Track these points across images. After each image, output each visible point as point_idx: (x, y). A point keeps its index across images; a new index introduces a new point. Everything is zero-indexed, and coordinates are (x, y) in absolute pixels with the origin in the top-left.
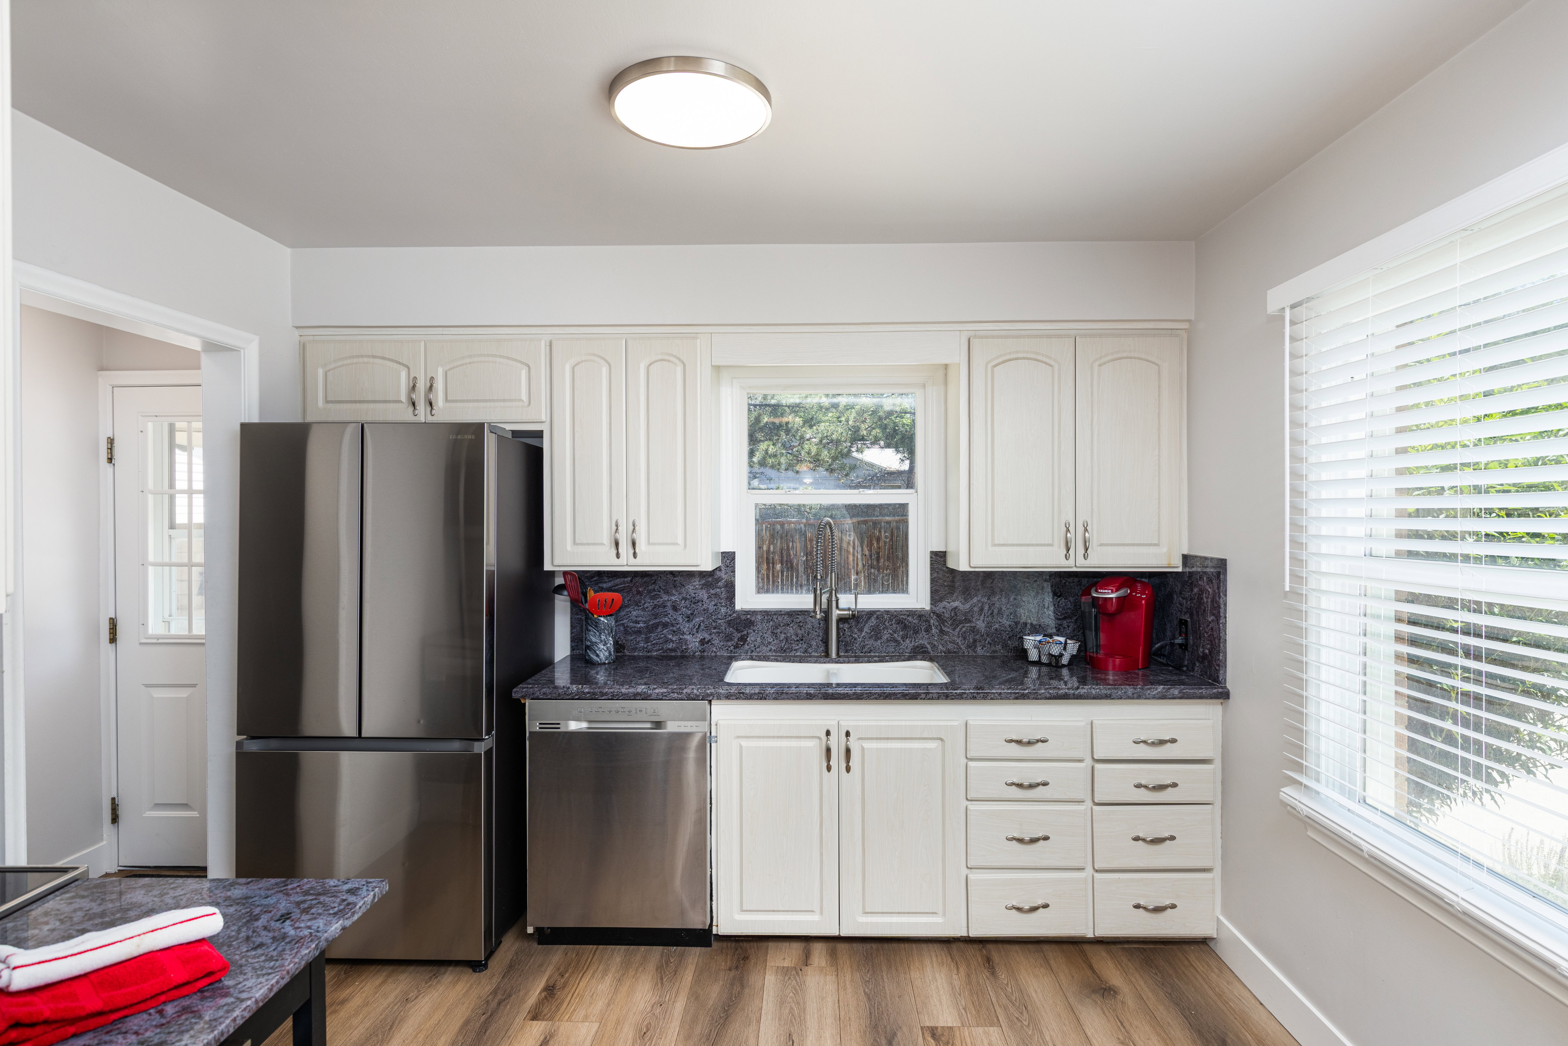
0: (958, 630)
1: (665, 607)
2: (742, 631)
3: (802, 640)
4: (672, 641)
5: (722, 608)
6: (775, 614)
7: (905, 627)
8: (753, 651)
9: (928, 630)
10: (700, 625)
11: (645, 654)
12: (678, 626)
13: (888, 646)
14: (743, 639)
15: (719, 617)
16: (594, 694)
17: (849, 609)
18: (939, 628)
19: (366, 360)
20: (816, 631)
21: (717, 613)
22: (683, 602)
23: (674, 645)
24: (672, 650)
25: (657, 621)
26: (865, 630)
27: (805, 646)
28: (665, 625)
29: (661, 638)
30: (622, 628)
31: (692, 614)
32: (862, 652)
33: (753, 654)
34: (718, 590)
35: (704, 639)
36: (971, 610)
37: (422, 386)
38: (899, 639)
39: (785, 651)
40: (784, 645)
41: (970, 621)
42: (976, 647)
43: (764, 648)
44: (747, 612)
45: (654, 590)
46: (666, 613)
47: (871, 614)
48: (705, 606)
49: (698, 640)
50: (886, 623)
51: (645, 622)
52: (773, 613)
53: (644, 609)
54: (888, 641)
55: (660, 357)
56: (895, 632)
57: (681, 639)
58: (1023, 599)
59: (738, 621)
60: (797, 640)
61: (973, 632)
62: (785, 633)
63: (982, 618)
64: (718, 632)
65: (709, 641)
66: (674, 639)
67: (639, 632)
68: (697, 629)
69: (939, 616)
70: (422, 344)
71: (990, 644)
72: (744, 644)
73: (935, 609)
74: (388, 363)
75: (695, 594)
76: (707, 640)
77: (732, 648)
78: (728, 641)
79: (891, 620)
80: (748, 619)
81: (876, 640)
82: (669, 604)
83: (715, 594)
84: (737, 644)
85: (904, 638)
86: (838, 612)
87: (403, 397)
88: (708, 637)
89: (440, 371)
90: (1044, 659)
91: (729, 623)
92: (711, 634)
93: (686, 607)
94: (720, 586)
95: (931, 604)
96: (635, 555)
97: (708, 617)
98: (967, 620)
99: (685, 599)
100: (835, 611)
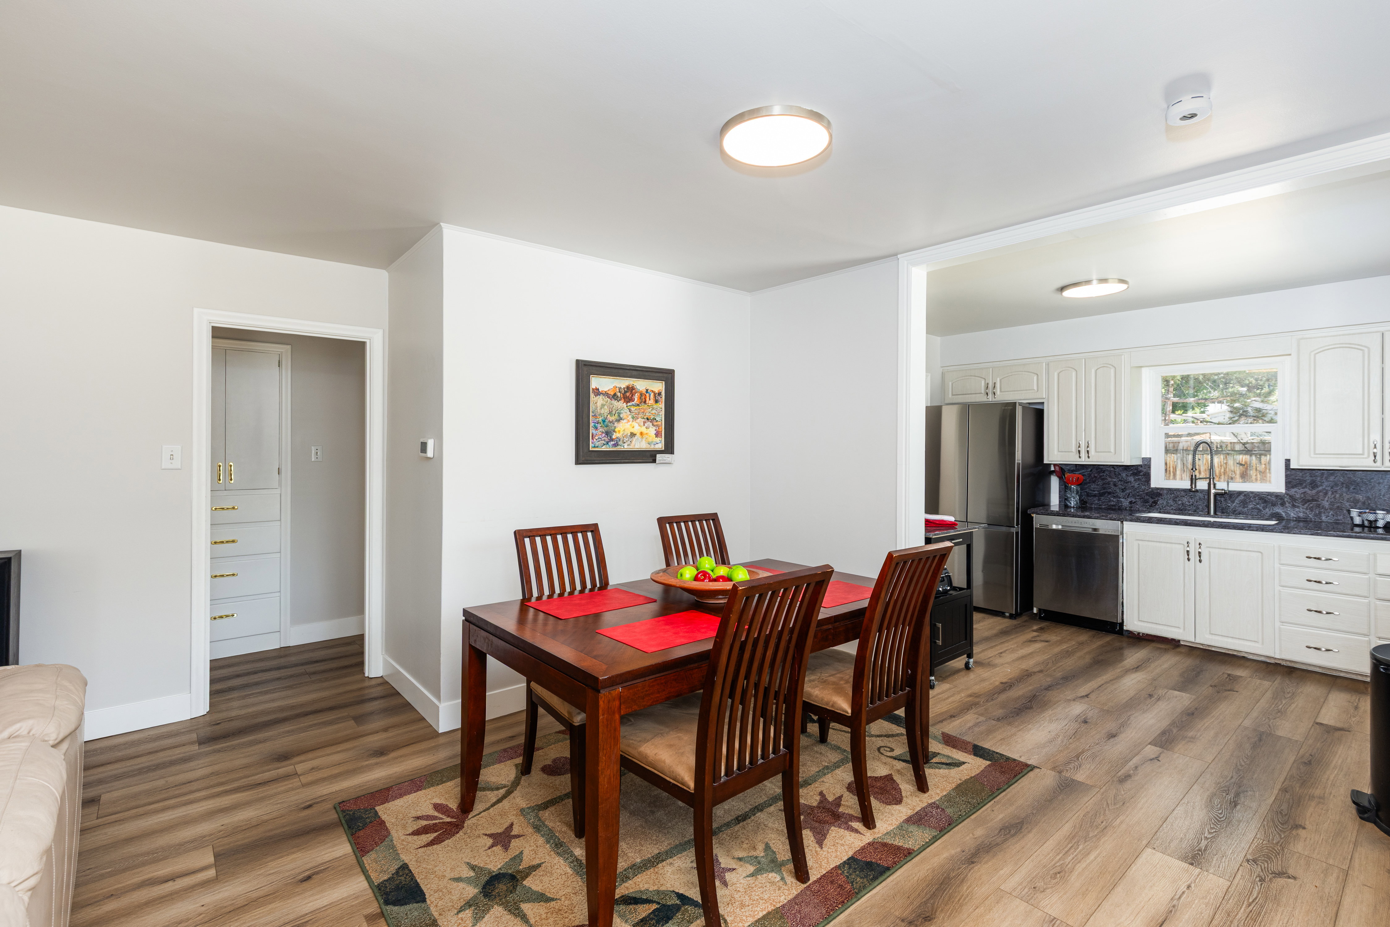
0: (1306, 505)
1: (1109, 484)
4: (1114, 501)
6: (1175, 491)
7: (1265, 502)
8: (1161, 509)
9: (1283, 504)
10: (1129, 494)
11: (1098, 506)
13: (1252, 511)
14: (1155, 503)
15: (1141, 490)
17: (1222, 490)
18: (1291, 503)
19: (966, 378)
20: (1202, 501)
21: (1139, 488)
24: (1113, 505)
25: (1105, 491)
26: (1236, 502)
27: (1194, 508)
28: (1109, 493)
29: (1107, 499)
30: (1085, 493)
31: (1125, 488)
32: (1234, 514)
34: (1140, 477)
36: (1317, 494)
37: (989, 386)
38: (1261, 508)
39: (1181, 510)
40: (1181, 507)
41: (1316, 501)
42: (1320, 516)
43: (1168, 507)
44: (1158, 489)
45: (1103, 476)
46: (1110, 487)
47: (1240, 493)
48: (1132, 485)
49: (1128, 501)
50: (1251, 499)
51: (1098, 491)
53: (1098, 485)
54: (1252, 509)
55: (1103, 366)
56: (1258, 504)
57: (1118, 500)
58: (1362, 489)
59: (1152, 493)
60: (1191, 504)
61: (1319, 507)
62: (1182, 501)
63: (1326, 499)
64: (1140, 498)
65: (1135, 502)
66: (1114, 500)
67: (1095, 496)
68: (1127, 496)
69: (1291, 497)
70: (990, 370)
71: (1333, 515)
72: (1155, 505)
73: (1288, 492)
74: (975, 378)
75: (1126, 478)
76: (1133, 502)
77: (1148, 506)
78: (1146, 503)
79: (1255, 497)
80: (1158, 492)
81: (1244, 508)
82: (1112, 483)
83: (1138, 479)
85: (1264, 508)
86: (1214, 491)
87: (983, 391)
88: (1133, 500)
89: (997, 379)
90: (1366, 523)
91: (1147, 494)
92: (1135, 499)
93: (1121, 485)
94: (1141, 474)
95: (1286, 489)
96: (1089, 457)
97: (1134, 490)
98: (1313, 500)
99: (1121, 481)
100: (1213, 491)
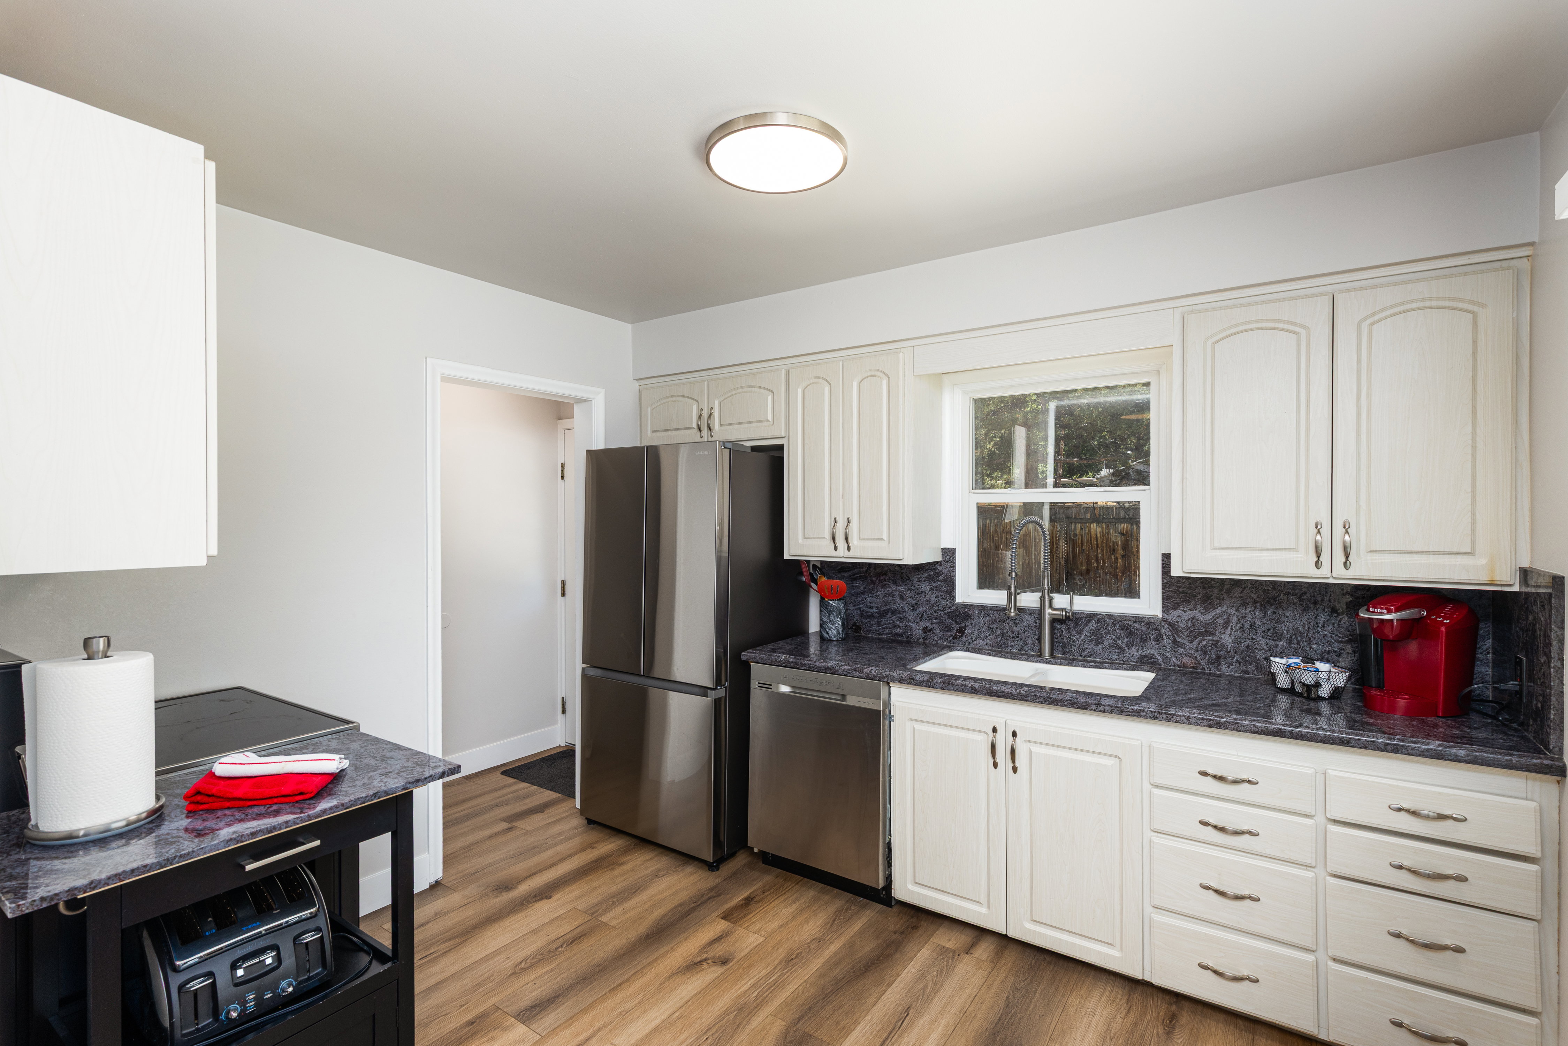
0: (1196, 642)
1: (893, 596)
2: (961, 623)
3: (1018, 637)
4: (900, 627)
5: (942, 601)
6: (991, 610)
7: (1130, 634)
8: (970, 643)
9: (1158, 639)
10: (923, 614)
11: (877, 636)
12: (905, 614)
13: (1110, 652)
14: (961, 631)
15: (940, 608)
16: (796, 664)
17: (1063, 610)
18: (1172, 638)
19: (674, 399)
20: (1032, 630)
21: (938, 604)
22: (909, 592)
23: (901, 631)
24: (899, 635)
25: (887, 607)
26: (1084, 633)
27: (1021, 643)
28: (894, 612)
29: (890, 623)
30: (859, 612)
31: (916, 604)
32: (1081, 656)
33: (971, 646)
34: (939, 583)
35: (927, 627)
36: (1213, 621)
37: (705, 414)
38: (1123, 646)
39: (1001, 646)
40: (1000, 641)
41: (1212, 634)
42: (1219, 664)
43: (981, 641)
44: (965, 606)
45: (885, 580)
46: (894, 601)
47: (1091, 616)
48: (928, 597)
49: (921, 628)
50: (1109, 628)
51: (877, 608)
52: (989, 608)
53: (876, 597)
54: (1110, 646)
55: (869, 374)
56: (1119, 638)
57: (907, 626)
58: (1287, 614)
59: (957, 613)
60: (1013, 637)
61: (1216, 647)
62: (1001, 629)
63: (1228, 631)
64: (939, 623)
65: (931, 630)
66: (901, 625)
67: (872, 616)
68: (920, 618)
69: (1172, 625)
70: (706, 382)
71: (1240, 663)
72: (962, 636)
73: (1166, 617)
74: (687, 399)
75: (918, 585)
76: (929, 629)
77: (951, 638)
78: (947, 631)
79: (1114, 625)
80: (966, 612)
81: (1097, 645)
82: (897, 594)
83: (936, 587)
84: (956, 635)
85: (1130, 645)
86: (1050, 611)
87: (695, 426)
88: (930, 626)
89: (717, 402)
90: (1298, 688)
91: (949, 614)
92: (932, 624)
93: (911, 597)
94: (941, 578)
95: (1163, 611)
96: (849, 549)
97: (930, 608)
98: (1208, 633)
99: (911, 590)
100: (1048, 611)
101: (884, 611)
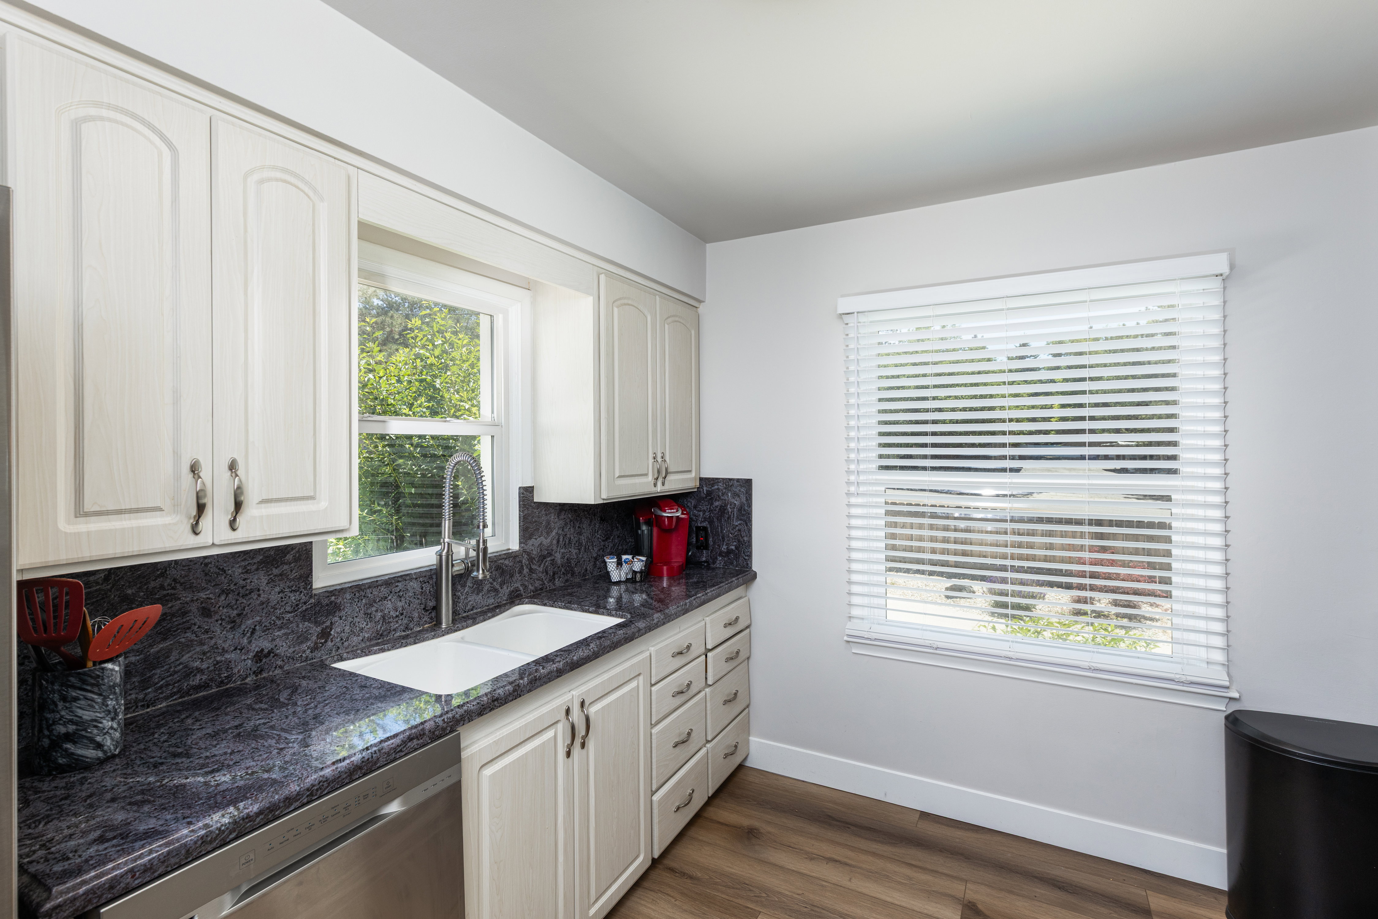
0: (542, 566)
1: (185, 614)
2: (324, 622)
3: (402, 614)
4: (200, 671)
5: (292, 595)
6: (369, 587)
7: (503, 573)
8: (339, 648)
9: (521, 571)
10: (254, 629)
12: (213, 642)
13: (488, 597)
14: (325, 634)
15: (288, 609)
18: (530, 567)
20: (418, 599)
21: (283, 604)
22: (223, 598)
23: (204, 677)
24: (199, 688)
26: (468, 585)
27: (405, 621)
29: (175, 672)
31: (239, 615)
32: (465, 612)
33: (340, 651)
34: (286, 567)
35: (262, 650)
36: (552, 543)
38: (498, 587)
39: (381, 635)
40: (381, 627)
41: (551, 555)
43: (355, 638)
44: (331, 593)
46: (187, 625)
48: (263, 597)
49: (251, 655)
52: (367, 586)
54: (489, 591)
56: (494, 580)
57: (218, 662)
58: (584, 527)
59: (317, 609)
60: (397, 616)
61: (553, 565)
62: (382, 611)
63: (560, 549)
64: (285, 634)
65: (270, 652)
66: (204, 666)
68: (249, 638)
69: (527, 555)
71: (564, 574)
72: (326, 642)
73: (524, 548)
75: (244, 580)
76: (266, 651)
77: (308, 652)
78: (302, 642)
80: (331, 603)
81: (478, 594)
82: (194, 608)
83: (281, 575)
84: (316, 643)
85: (502, 585)
88: (268, 646)
91: (304, 614)
92: (273, 640)
93: (228, 606)
94: (289, 557)
95: (520, 543)
97: (268, 614)
99: (226, 592)
101: (158, 652)
